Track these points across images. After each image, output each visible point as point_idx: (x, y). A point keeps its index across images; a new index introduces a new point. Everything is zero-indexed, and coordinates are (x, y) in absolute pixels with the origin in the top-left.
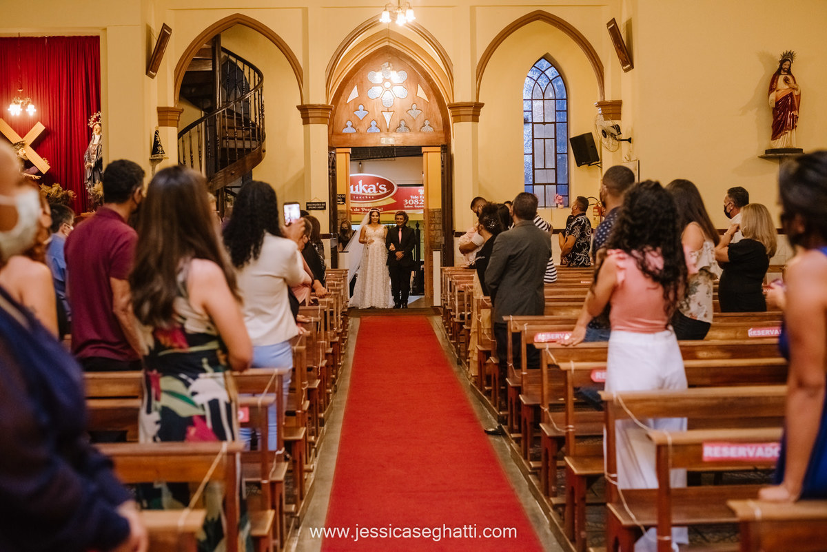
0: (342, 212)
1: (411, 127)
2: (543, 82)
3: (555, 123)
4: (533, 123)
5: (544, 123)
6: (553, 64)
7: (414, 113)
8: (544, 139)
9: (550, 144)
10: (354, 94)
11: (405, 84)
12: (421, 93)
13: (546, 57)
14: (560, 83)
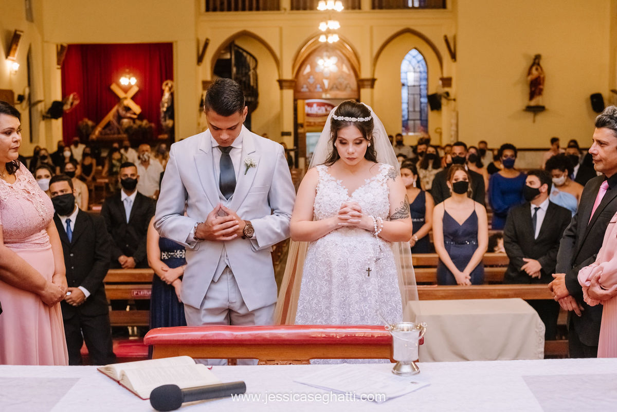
0: (301, 133)
1: (339, 87)
2: (414, 62)
3: (420, 86)
4: (408, 86)
5: (414, 86)
6: (420, 52)
7: (341, 80)
8: (414, 94)
9: (417, 97)
10: (307, 69)
11: (337, 64)
12: (345, 69)
13: (416, 48)
14: (423, 62)
